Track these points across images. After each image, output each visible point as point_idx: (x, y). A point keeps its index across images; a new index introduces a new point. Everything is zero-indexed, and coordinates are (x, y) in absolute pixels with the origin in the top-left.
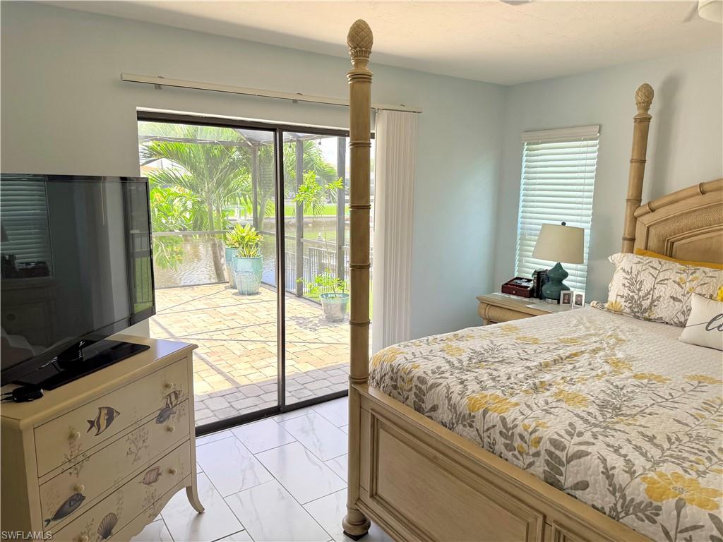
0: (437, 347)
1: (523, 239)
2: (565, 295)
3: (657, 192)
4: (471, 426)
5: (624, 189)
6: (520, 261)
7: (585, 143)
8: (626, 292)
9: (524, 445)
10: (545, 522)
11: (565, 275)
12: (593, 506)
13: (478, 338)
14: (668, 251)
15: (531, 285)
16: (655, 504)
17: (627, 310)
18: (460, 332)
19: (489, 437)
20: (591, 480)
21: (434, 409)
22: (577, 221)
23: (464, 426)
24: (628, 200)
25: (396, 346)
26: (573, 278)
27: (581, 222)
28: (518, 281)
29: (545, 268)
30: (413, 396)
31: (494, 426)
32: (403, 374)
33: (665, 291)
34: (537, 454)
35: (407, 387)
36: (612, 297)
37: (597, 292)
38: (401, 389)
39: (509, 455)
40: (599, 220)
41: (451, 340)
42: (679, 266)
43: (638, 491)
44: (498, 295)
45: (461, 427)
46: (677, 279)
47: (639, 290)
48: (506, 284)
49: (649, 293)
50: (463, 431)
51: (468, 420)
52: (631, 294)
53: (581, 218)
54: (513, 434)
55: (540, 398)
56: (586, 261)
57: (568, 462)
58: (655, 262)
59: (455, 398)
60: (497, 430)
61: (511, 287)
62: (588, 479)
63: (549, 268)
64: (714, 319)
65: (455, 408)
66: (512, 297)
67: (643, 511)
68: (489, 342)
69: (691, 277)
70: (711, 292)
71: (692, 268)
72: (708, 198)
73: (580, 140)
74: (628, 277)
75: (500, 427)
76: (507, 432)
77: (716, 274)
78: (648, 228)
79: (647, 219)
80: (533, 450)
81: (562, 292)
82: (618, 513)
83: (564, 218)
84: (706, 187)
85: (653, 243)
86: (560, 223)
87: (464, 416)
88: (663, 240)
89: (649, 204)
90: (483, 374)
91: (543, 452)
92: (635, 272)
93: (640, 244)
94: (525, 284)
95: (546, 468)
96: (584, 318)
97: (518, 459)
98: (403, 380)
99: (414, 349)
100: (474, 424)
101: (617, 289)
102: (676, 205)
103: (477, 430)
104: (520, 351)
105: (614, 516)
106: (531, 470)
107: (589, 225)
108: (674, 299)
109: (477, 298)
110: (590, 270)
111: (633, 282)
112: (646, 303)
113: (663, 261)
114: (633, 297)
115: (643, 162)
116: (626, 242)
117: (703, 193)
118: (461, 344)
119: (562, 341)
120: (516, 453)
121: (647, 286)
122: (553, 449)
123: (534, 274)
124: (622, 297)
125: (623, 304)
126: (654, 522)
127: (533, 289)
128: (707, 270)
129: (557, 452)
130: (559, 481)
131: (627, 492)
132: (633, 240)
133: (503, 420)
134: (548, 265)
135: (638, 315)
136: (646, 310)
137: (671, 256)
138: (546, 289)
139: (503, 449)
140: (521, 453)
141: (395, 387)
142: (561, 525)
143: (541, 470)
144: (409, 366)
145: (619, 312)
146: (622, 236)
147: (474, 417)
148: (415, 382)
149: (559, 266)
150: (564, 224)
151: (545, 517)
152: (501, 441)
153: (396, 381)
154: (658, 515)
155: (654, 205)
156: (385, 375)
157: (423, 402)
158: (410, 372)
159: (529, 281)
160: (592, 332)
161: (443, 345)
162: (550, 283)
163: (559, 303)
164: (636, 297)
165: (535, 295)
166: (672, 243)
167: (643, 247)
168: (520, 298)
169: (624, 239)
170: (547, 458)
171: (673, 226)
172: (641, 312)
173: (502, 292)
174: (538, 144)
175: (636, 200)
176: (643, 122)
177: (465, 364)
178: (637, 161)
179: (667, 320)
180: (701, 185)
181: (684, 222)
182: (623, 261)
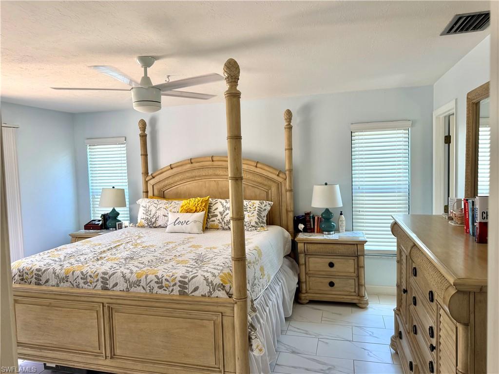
0: (46, 256)
1: (94, 198)
2: (118, 224)
3: (155, 169)
4: (67, 281)
5: (140, 169)
6: (94, 211)
7: (119, 146)
8: (145, 216)
9: (92, 279)
10: (103, 306)
11: (118, 214)
12: (120, 291)
13: (70, 248)
14: (162, 196)
15: (101, 223)
16: (139, 279)
17: (146, 225)
18: (59, 248)
19: (76, 283)
20: (118, 281)
21: (47, 281)
22: (121, 186)
23: (64, 282)
24: (142, 173)
25: (20, 260)
26: (123, 215)
27: (123, 186)
28: (94, 222)
29: (106, 212)
30: (34, 280)
31: (78, 277)
32: (26, 271)
33: (160, 213)
34: (98, 281)
35: (29, 277)
36: (139, 221)
37: (133, 219)
38: (26, 279)
39: (86, 286)
40: (131, 184)
41: (54, 252)
42: (165, 201)
43: (133, 278)
44: (83, 231)
45: (62, 284)
46: (165, 207)
47: (150, 214)
48: (87, 224)
49: (154, 215)
50: (63, 285)
51: (65, 279)
52: (147, 217)
53: (122, 183)
54: (86, 277)
55: (100, 262)
56: (128, 206)
57: (110, 278)
58: (156, 200)
59: (58, 272)
60: (80, 278)
61: (90, 226)
62: (117, 281)
63: (109, 212)
64: (176, 220)
65: (58, 277)
66: (90, 231)
67: (136, 284)
68: (75, 249)
69: (170, 205)
70: (178, 210)
71: (170, 201)
72: (174, 171)
73: (116, 144)
74: (145, 209)
75: (81, 276)
76: (84, 277)
77: (179, 203)
78: (153, 186)
79: (152, 182)
80: (96, 279)
81: (117, 223)
82: (128, 289)
83: (113, 185)
84: (173, 166)
85: (156, 192)
86: (112, 187)
87: (63, 278)
88: (160, 191)
89: (152, 174)
90: (72, 260)
91: (100, 279)
92: (148, 206)
93: (150, 194)
94: (97, 223)
95: (102, 285)
96: (126, 232)
97: (90, 286)
98: (27, 274)
99: (32, 259)
100: (68, 280)
101: (141, 216)
102: (162, 175)
103: (70, 282)
104: (92, 249)
105: (128, 290)
106: (96, 288)
107: (127, 187)
108: (164, 216)
109: (69, 235)
110: (131, 210)
111: (147, 211)
112: (153, 220)
113: (159, 200)
114: (148, 218)
115: (146, 155)
116: (144, 193)
117: (172, 169)
118: (60, 253)
119: (113, 242)
120: (89, 284)
121: (153, 212)
122: (103, 276)
123: (101, 216)
124: (143, 219)
125: (144, 222)
126: (140, 286)
127: (102, 224)
128: (176, 201)
129: (105, 276)
130: (107, 287)
131: (130, 280)
132: (147, 192)
133: (82, 273)
134: (108, 210)
135: (151, 226)
136: (154, 223)
137: (164, 198)
138: (109, 223)
139: (83, 285)
140: (91, 283)
141: (22, 280)
142: (109, 303)
143: (100, 286)
144: (30, 266)
145: (143, 227)
146: (142, 191)
147: (68, 276)
148: (35, 272)
149: (114, 210)
150: (113, 187)
151: (103, 304)
152: (81, 281)
153: (23, 276)
154: (140, 283)
155: (154, 175)
156: (15, 275)
157: (41, 280)
158: (31, 268)
159: (99, 221)
160: (129, 236)
161: (49, 255)
162: (111, 219)
163: (116, 230)
164: (149, 218)
165: (103, 228)
166: (164, 192)
167: (152, 195)
168: (95, 231)
169: (143, 192)
170: (102, 280)
171: (163, 184)
172: (152, 225)
173: (85, 229)
174: (94, 145)
175: (146, 173)
176: (143, 137)
177: (62, 259)
178: (144, 155)
179: (163, 226)
180: (170, 165)
181: (167, 182)
182: (143, 202)
